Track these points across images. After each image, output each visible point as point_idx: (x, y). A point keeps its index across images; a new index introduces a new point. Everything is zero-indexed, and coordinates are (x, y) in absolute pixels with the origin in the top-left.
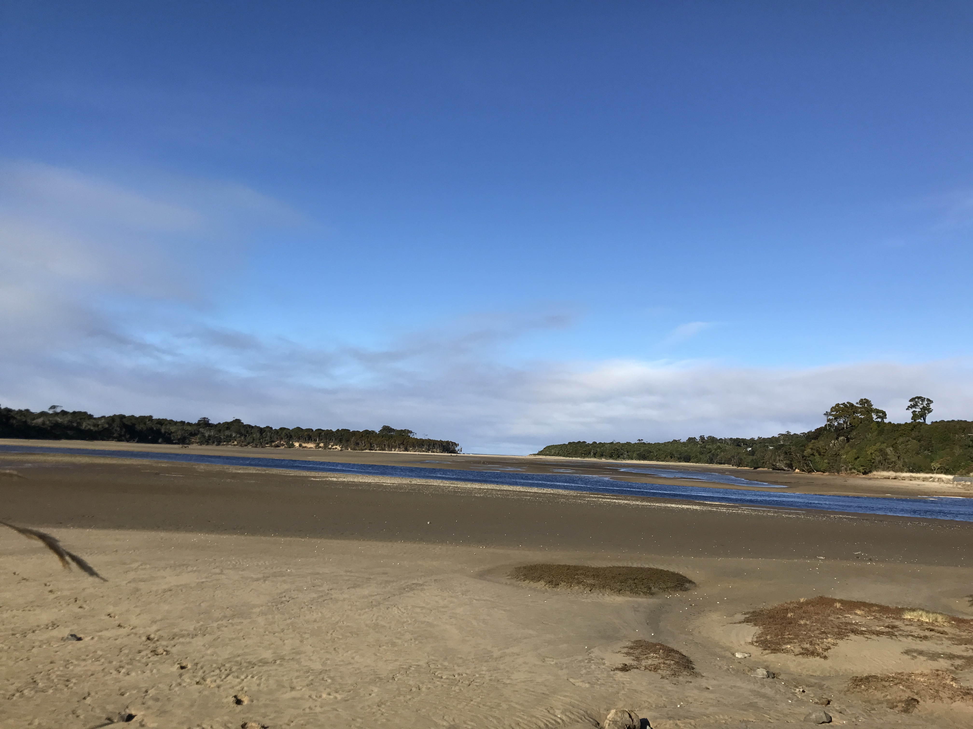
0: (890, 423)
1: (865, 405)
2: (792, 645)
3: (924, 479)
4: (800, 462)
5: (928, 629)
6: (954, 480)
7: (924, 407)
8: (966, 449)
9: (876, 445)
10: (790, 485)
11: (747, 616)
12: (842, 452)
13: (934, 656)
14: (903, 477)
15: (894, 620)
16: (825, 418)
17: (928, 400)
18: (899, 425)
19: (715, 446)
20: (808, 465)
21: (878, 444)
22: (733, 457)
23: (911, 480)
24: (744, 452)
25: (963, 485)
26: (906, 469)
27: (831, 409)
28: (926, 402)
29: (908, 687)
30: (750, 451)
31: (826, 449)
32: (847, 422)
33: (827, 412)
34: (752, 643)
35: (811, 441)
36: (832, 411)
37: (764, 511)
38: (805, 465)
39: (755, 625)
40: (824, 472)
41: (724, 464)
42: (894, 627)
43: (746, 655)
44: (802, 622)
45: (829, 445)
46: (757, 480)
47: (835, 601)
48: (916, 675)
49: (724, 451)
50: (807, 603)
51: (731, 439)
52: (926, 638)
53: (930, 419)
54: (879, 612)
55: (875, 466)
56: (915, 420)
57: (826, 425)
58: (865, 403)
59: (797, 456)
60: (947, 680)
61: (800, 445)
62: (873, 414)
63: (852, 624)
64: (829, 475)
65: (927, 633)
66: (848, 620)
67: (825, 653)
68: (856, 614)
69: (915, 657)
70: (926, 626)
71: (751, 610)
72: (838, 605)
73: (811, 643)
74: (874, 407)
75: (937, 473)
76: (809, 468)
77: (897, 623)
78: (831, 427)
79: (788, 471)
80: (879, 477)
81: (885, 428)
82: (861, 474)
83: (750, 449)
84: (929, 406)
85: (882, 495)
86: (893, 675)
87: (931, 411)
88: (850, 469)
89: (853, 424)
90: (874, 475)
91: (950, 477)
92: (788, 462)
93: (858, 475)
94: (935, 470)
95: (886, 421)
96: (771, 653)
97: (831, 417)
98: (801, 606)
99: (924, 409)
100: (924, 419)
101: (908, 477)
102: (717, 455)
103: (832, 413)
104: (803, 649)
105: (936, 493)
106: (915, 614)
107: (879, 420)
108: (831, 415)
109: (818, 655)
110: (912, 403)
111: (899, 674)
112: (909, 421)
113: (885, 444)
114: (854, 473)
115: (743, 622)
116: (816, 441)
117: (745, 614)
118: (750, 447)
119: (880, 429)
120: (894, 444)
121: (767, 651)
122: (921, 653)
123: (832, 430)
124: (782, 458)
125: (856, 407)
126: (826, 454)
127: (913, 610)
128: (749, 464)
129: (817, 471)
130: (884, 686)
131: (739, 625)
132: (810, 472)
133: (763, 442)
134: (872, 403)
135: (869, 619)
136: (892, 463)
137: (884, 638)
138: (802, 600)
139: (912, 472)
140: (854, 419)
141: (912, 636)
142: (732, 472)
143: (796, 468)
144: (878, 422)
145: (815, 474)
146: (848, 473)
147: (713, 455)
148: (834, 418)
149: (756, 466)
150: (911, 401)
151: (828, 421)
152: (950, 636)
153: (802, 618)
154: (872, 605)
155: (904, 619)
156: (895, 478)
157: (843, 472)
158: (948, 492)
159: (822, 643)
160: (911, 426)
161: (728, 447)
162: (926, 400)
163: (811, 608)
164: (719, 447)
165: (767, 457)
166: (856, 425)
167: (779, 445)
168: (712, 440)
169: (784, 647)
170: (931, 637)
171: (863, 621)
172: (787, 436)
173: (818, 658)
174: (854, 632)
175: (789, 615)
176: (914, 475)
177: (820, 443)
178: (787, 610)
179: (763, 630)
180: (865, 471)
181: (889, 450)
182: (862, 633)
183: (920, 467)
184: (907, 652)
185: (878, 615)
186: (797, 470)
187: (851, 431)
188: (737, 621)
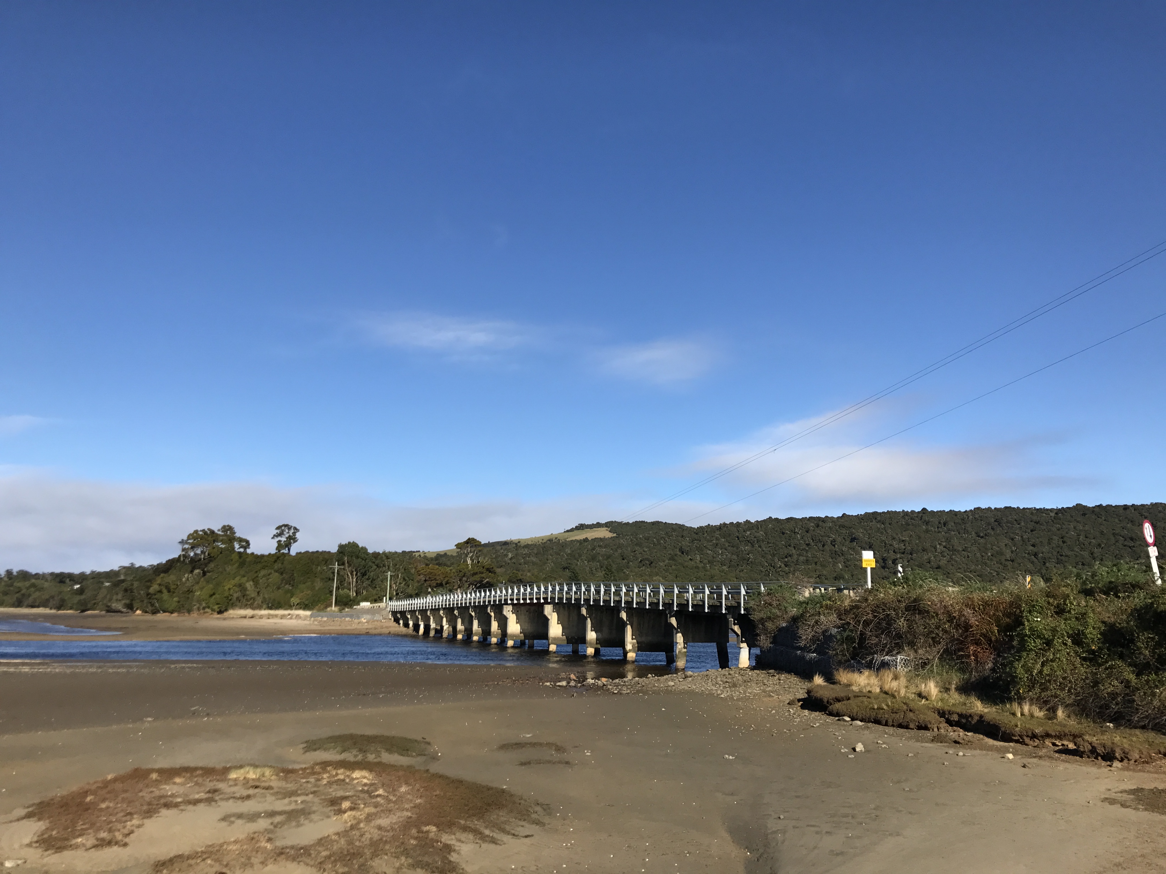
0: (253, 554)
1: (227, 533)
2: (85, 837)
3: (283, 617)
4: (143, 601)
5: (252, 787)
6: (311, 616)
7: (290, 536)
8: (326, 582)
9: (236, 579)
10: (126, 631)
11: (30, 809)
12: (196, 587)
13: (253, 817)
14: (261, 615)
15: (217, 783)
16: (180, 547)
17: (295, 528)
18: (263, 556)
19: (27, 584)
20: (152, 605)
21: (237, 579)
22: (52, 597)
23: (268, 618)
24: (70, 591)
25: (320, 621)
26: (265, 606)
27: (188, 536)
28: (292, 531)
29: (217, 860)
30: (77, 589)
31: (177, 585)
32: (205, 553)
33: (182, 540)
34: (29, 845)
35: (159, 575)
36: (189, 538)
37: (84, 667)
38: (149, 605)
39: (39, 820)
40: (172, 613)
41: (38, 607)
42: (215, 791)
43: (19, 862)
44: (103, 806)
45: (181, 580)
46: (82, 627)
47: (153, 770)
48: (229, 843)
49: (41, 589)
50: (115, 780)
51: (52, 574)
52: (248, 797)
53: (295, 549)
54: (202, 776)
55: (232, 604)
56: (279, 551)
57: (180, 556)
58: (228, 530)
59: (139, 594)
60: (262, 842)
61: (147, 579)
62: (235, 543)
63: (167, 796)
64: (178, 616)
65: (251, 792)
66: (162, 792)
67: (127, 840)
68: (175, 783)
69: (233, 822)
70: (251, 783)
71: (37, 801)
72: (154, 776)
73: (110, 831)
74: (238, 535)
75: (296, 609)
76: (153, 608)
77: (221, 786)
78: (186, 558)
79: (127, 613)
80: (235, 617)
81: (248, 560)
82: (216, 613)
83: (78, 586)
84: (295, 535)
85: (235, 638)
86: (203, 849)
87: (296, 541)
88: (204, 608)
89: (212, 555)
90: (230, 614)
91: (308, 613)
92: (128, 602)
93: (212, 615)
94: (294, 606)
95: (249, 551)
96: (56, 852)
97: (187, 546)
98: (106, 784)
99: (290, 538)
100: (289, 550)
101: (265, 615)
102: (29, 595)
103: (189, 541)
104: (97, 839)
105: (292, 631)
106: (242, 771)
107: (242, 550)
108: (187, 543)
109: (117, 843)
110: (278, 531)
111: (210, 846)
112: (273, 551)
113: (246, 578)
114: (207, 612)
115: (23, 818)
116: (166, 575)
117: (28, 807)
118: (79, 584)
119: (241, 560)
120: (255, 578)
121: (49, 852)
122: (240, 816)
123: (187, 561)
124: (120, 596)
125: (217, 534)
126: (176, 591)
127: (241, 767)
128: (75, 607)
129: (164, 612)
130: (190, 866)
131: (16, 823)
132: (155, 612)
133: (97, 577)
134: (236, 530)
135: (189, 787)
136: (251, 599)
137: (201, 806)
138: (109, 777)
139: (270, 608)
140: (214, 548)
141: (234, 798)
142: (46, 618)
143: (137, 609)
144: (239, 553)
145: (161, 616)
146: (201, 613)
147: (23, 595)
148: (190, 547)
149: (83, 608)
150: (277, 528)
151: (183, 550)
152: (276, 790)
153: (104, 800)
154: (196, 769)
155: (230, 779)
156: (252, 617)
157: (195, 612)
158: (304, 630)
159: (124, 827)
160: (275, 557)
161: (46, 585)
162: (292, 529)
163: (119, 786)
164: (33, 585)
165: (100, 596)
166: (216, 556)
167: (119, 580)
168: (24, 575)
169: (74, 842)
170: (255, 796)
171: (181, 790)
172: (131, 570)
173: (115, 848)
174: (167, 806)
175: (88, 799)
176: (272, 612)
177: (170, 578)
178: (86, 793)
179: (48, 825)
180: (220, 610)
181: (249, 585)
182: (176, 805)
183: (279, 603)
184: (224, 819)
185: (200, 780)
186: (138, 612)
187: (209, 563)
188: (14, 819)
